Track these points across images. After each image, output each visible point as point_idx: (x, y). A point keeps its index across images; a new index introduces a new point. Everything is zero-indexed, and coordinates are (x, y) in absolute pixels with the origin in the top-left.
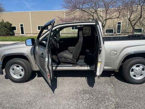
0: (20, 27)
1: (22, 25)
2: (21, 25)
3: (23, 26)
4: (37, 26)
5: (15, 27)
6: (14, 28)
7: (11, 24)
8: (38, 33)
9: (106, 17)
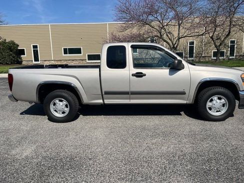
0: (32, 49)
1: (35, 47)
2: (33, 46)
3: (38, 49)
4: (63, 48)
5: (23, 50)
6: (22, 52)
7: (18, 46)
8: (64, 59)
9: (179, 34)
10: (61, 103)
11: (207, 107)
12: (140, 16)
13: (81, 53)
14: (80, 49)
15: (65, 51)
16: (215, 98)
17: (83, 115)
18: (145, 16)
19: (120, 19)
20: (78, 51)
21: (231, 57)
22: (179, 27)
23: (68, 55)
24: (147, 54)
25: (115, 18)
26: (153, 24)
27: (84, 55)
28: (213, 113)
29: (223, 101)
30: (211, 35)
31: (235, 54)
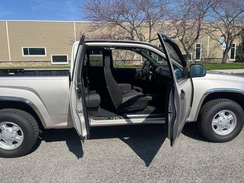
4: (22, 48)
8: (25, 60)
9: (150, 36)
10: (10, 129)
11: (213, 124)
12: (110, 15)
13: (45, 54)
14: (43, 50)
15: (26, 52)
16: (222, 113)
17: (47, 141)
18: (116, 15)
19: (88, 18)
20: (41, 52)
21: (197, 60)
22: (150, 29)
23: (29, 56)
24: (118, 56)
25: (84, 16)
26: (124, 24)
27: (48, 56)
28: (220, 132)
29: (230, 117)
30: (180, 39)
31: (200, 57)
